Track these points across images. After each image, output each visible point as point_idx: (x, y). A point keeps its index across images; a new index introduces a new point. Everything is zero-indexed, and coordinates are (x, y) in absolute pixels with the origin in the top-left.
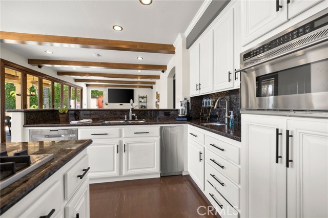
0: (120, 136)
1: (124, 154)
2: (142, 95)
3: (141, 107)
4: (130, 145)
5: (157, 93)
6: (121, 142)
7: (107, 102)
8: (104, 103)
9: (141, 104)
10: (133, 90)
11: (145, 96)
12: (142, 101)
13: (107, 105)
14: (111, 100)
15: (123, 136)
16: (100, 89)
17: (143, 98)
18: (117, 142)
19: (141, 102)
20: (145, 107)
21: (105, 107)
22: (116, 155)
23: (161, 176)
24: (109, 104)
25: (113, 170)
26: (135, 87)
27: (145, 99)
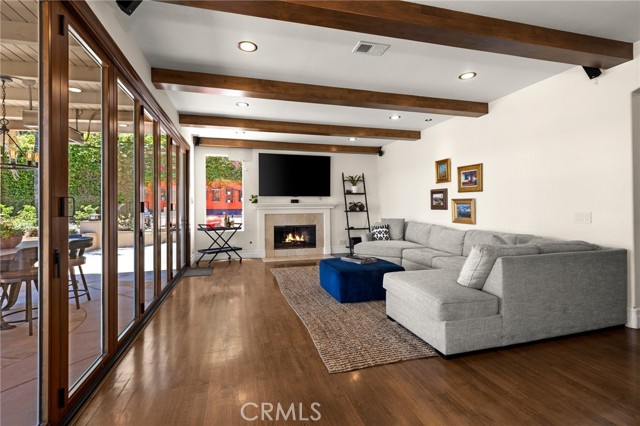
7: (257, 193)
8: (246, 196)
9: (350, 199)
10: (328, 159)
11: (359, 175)
12: (354, 189)
13: (256, 201)
14: (267, 188)
17: (353, 181)
19: (349, 193)
20: (361, 207)
24: (259, 198)
26: (334, 147)
27: (361, 184)
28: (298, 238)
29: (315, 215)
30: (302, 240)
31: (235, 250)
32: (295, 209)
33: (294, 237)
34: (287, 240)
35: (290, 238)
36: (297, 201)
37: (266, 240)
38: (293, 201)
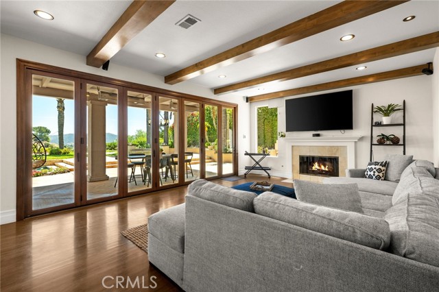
2: (387, 104)
3: (380, 142)
7: (284, 129)
10: (351, 92)
11: (399, 103)
12: (386, 120)
13: (283, 136)
14: (293, 125)
19: (379, 124)
20: (395, 140)
28: (323, 168)
29: (338, 148)
30: (327, 169)
31: (265, 169)
32: (317, 142)
33: (319, 166)
34: (314, 168)
35: (316, 167)
36: (318, 135)
37: (293, 166)
38: (314, 135)
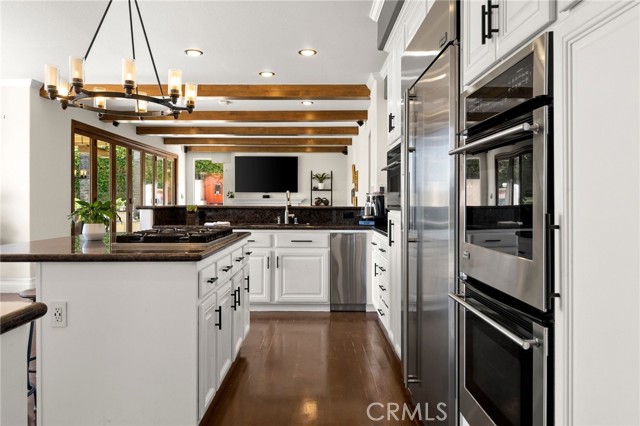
0: (272, 245)
1: (277, 271)
2: (318, 171)
3: (317, 204)
4: (285, 258)
5: (354, 167)
6: (272, 253)
7: (233, 189)
8: (225, 192)
9: (316, 195)
10: (296, 159)
11: (328, 173)
12: (320, 186)
13: (232, 197)
14: (242, 185)
15: (276, 245)
16: (215, 159)
17: (321, 179)
18: (266, 252)
19: (316, 189)
20: (326, 202)
21: (228, 202)
22: (266, 271)
23: (331, 311)
24: (235, 194)
25: (262, 293)
26: (303, 150)
27: (328, 182)
32: (266, 203)
36: (268, 197)
38: (265, 197)
